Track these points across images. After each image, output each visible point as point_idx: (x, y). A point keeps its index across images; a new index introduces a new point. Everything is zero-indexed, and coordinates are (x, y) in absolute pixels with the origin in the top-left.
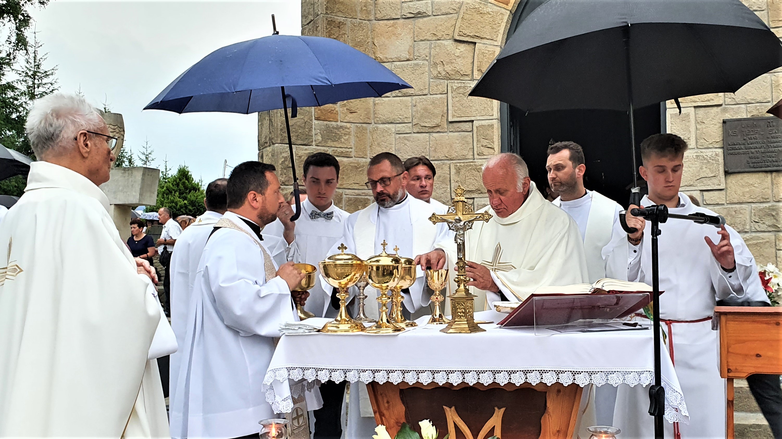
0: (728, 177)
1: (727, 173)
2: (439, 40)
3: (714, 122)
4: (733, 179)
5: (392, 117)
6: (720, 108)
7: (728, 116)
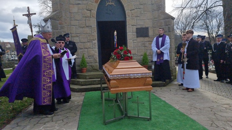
2: (83, 9)
3: (135, 28)
4: (138, 38)
5: (74, 25)
7: (137, 27)
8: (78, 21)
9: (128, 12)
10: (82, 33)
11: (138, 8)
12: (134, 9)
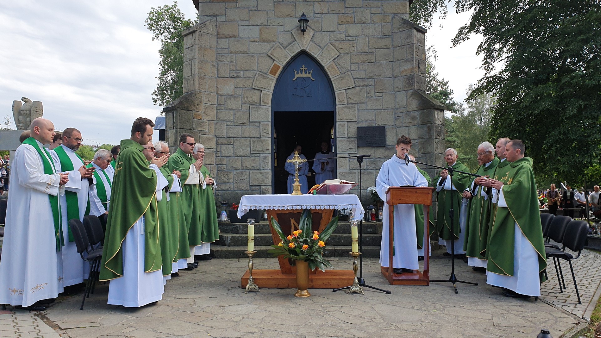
0: (359, 148)
1: (358, 147)
2: (246, 87)
3: (354, 127)
4: (361, 149)
5: (225, 118)
6: (356, 123)
7: (359, 126)
8: (233, 111)
9: (340, 93)
10: (240, 136)
11: (362, 85)
12: (354, 86)
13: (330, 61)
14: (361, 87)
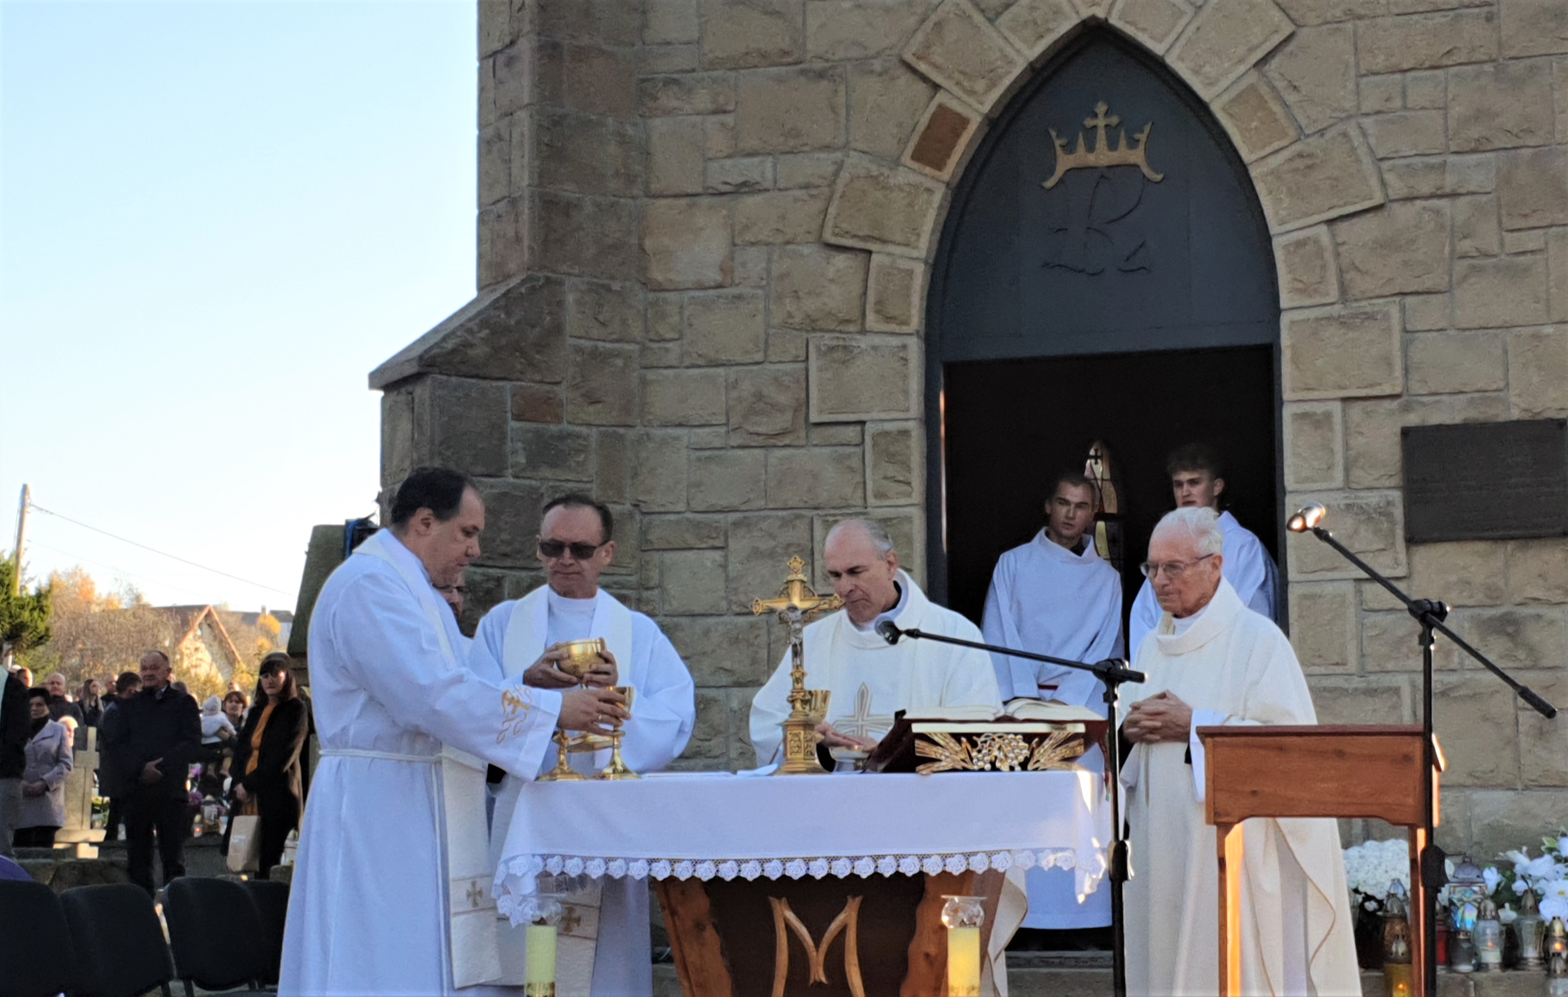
0: (1416, 550)
1: (1411, 540)
2: (788, 243)
3: (1384, 431)
4: (1426, 555)
5: (681, 411)
6: (1396, 404)
7: (1413, 420)
8: (721, 371)
9: (1302, 244)
10: (762, 503)
11: (1426, 190)
12: (1378, 199)
13: (1242, 68)
14: (1419, 203)
